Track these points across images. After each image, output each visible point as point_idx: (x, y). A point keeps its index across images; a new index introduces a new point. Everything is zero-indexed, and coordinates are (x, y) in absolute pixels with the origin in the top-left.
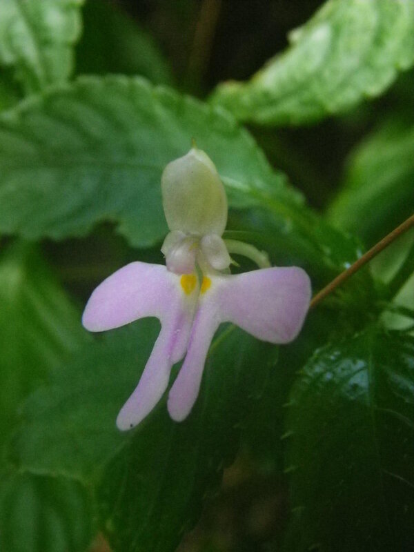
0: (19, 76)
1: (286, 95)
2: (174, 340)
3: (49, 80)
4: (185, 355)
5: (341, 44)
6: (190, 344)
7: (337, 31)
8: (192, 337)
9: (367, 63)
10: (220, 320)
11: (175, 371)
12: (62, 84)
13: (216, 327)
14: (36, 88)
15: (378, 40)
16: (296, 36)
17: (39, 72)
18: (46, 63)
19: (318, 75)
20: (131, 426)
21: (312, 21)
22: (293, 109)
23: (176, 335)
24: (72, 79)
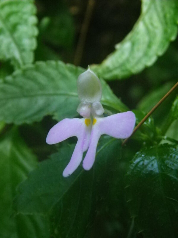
0: (12, 63)
1: (116, 68)
2: (83, 143)
3: (24, 64)
4: (88, 148)
5: (136, 48)
6: (90, 144)
7: (133, 44)
8: (90, 141)
9: (146, 54)
10: (101, 133)
11: (85, 154)
12: (30, 65)
13: (99, 136)
14: (19, 67)
15: (149, 46)
16: (118, 46)
17: (20, 62)
18: (23, 58)
19: (128, 60)
20: (69, 175)
21: (123, 41)
22: (118, 73)
23: (84, 141)
24: (34, 63)
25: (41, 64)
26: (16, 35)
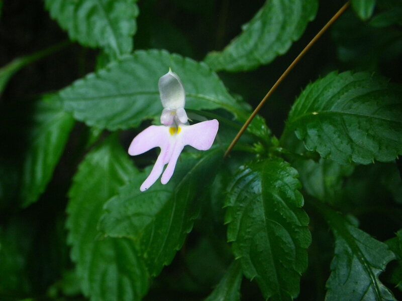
3: (121, 53)
8: (173, 152)
10: (184, 144)
12: (128, 56)
13: (183, 147)
16: (245, 27)
21: (253, 20)
24: (132, 52)
25: (142, 53)
26: (113, 15)
